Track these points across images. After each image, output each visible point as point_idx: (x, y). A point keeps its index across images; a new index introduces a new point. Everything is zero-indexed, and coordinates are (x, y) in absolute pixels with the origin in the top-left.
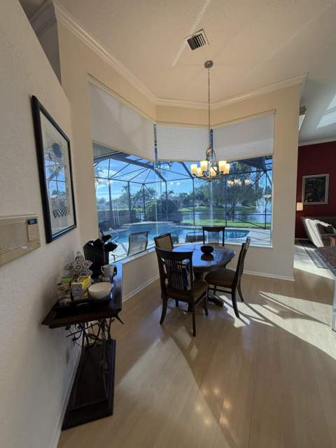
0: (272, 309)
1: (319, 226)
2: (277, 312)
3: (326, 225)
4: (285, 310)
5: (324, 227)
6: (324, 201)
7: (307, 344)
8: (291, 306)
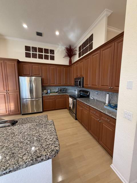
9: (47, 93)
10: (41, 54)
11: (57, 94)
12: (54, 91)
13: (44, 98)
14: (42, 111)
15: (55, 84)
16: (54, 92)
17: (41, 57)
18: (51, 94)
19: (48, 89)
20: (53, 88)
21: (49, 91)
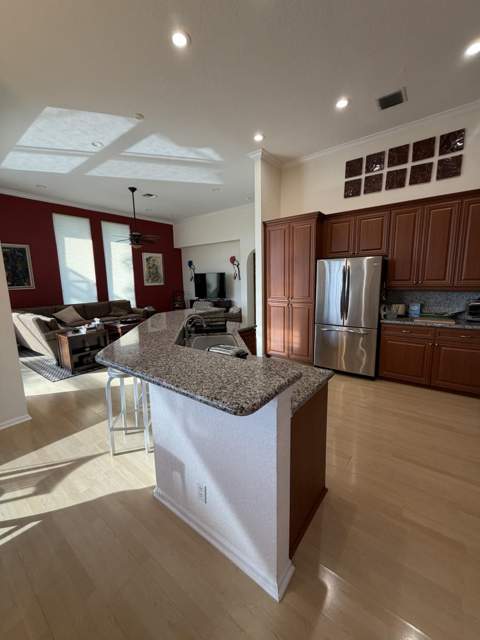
0: (19, 493)
1: (39, 322)
2: (30, 490)
3: (48, 319)
4: (43, 477)
5: (46, 322)
6: (29, 284)
7: (99, 502)
8: (49, 462)
9: (406, 315)
10: (396, 171)
11: (451, 323)
12: (442, 310)
13: (387, 332)
14: (372, 374)
15: (448, 281)
16: (441, 316)
17: (396, 181)
18: (418, 322)
19: (412, 301)
20: (440, 299)
21: (415, 308)
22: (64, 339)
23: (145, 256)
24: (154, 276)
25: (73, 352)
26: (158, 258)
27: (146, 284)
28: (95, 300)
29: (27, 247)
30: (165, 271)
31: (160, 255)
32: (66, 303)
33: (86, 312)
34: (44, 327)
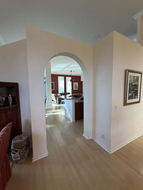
22: (58, 98)
23: (74, 83)
24: (76, 87)
25: (59, 100)
26: (77, 84)
27: (74, 89)
28: (64, 92)
29: (54, 83)
30: (78, 87)
31: (77, 83)
32: (59, 92)
33: (62, 94)
34: (55, 96)
